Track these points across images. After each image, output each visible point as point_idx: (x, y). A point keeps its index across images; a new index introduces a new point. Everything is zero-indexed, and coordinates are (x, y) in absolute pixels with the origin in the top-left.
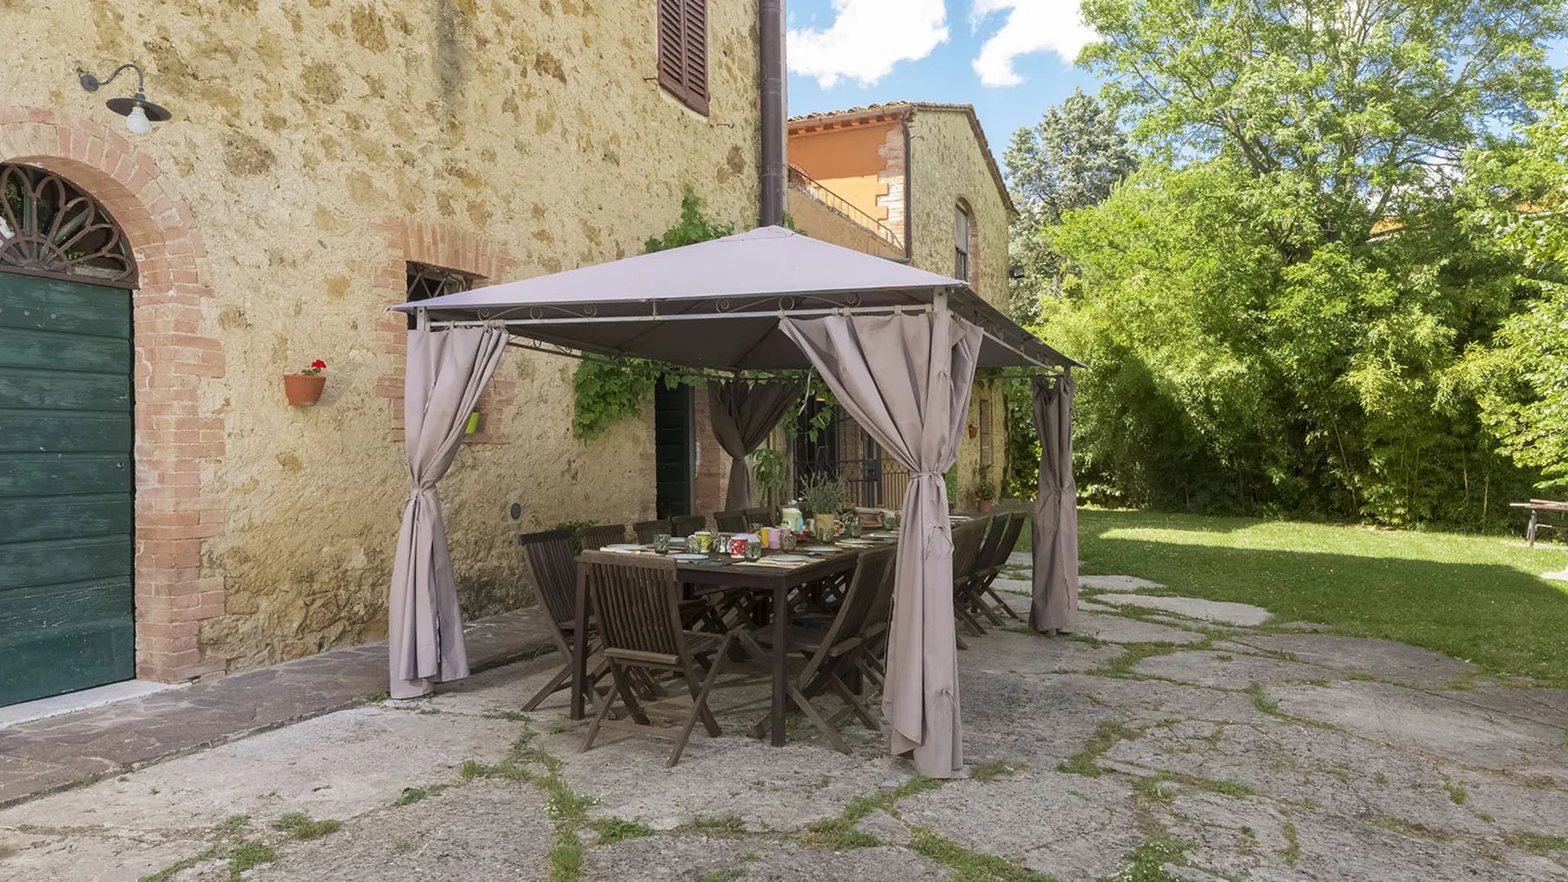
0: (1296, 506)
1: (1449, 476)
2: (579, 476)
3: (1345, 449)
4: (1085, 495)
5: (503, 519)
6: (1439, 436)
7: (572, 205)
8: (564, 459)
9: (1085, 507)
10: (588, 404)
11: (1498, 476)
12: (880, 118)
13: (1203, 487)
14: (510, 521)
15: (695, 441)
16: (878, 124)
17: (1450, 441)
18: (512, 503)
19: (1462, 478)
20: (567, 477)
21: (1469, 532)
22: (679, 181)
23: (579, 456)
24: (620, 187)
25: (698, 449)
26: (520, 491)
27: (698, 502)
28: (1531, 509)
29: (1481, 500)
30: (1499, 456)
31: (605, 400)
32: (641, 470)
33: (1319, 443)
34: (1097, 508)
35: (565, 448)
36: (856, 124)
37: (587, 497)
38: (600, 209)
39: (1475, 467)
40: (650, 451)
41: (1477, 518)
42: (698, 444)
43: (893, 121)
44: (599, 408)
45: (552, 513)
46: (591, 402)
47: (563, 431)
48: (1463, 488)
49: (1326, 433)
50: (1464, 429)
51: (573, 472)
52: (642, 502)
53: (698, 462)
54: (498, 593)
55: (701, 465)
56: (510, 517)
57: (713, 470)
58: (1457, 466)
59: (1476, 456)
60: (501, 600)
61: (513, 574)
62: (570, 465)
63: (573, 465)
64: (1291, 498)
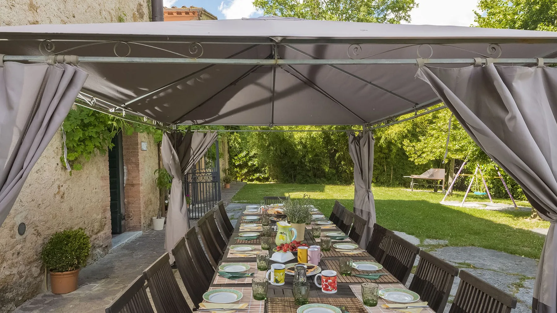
0: (330, 179)
1: (380, 168)
2: (65, 195)
3: (347, 158)
4: (254, 177)
5: (11, 237)
6: (379, 154)
7: (56, 9)
8: (55, 186)
9: (253, 183)
10: (74, 147)
11: (395, 167)
12: (187, 13)
13: (299, 173)
14: (18, 237)
15: (123, 166)
16: (186, 15)
17: (382, 155)
18: (18, 223)
19: (384, 168)
20: (58, 197)
21: (388, 186)
22: (116, 14)
23: (65, 182)
24: (85, 6)
25: (125, 171)
26: (24, 214)
27: (126, 200)
28: (412, 178)
29: (390, 175)
30: (410, 161)
31: (84, 143)
32: (102, 187)
33: (339, 157)
34: (258, 183)
35: (56, 178)
36: (175, 14)
37: (71, 209)
38: (74, 17)
39: (388, 164)
40: (106, 175)
41: (389, 181)
42: (125, 167)
43: (193, 15)
44: (80, 149)
45: (47, 225)
46: (75, 145)
47: (55, 165)
48: (384, 171)
49: (342, 153)
50: (386, 151)
51: (61, 193)
52: (103, 207)
53: (125, 178)
54: (9, 295)
55: (128, 180)
56: (17, 234)
57: (134, 182)
58: (383, 164)
59: (389, 160)
60: (12, 300)
61: (21, 277)
62: (59, 189)
63: (62, 189)
64: (329, 176)
